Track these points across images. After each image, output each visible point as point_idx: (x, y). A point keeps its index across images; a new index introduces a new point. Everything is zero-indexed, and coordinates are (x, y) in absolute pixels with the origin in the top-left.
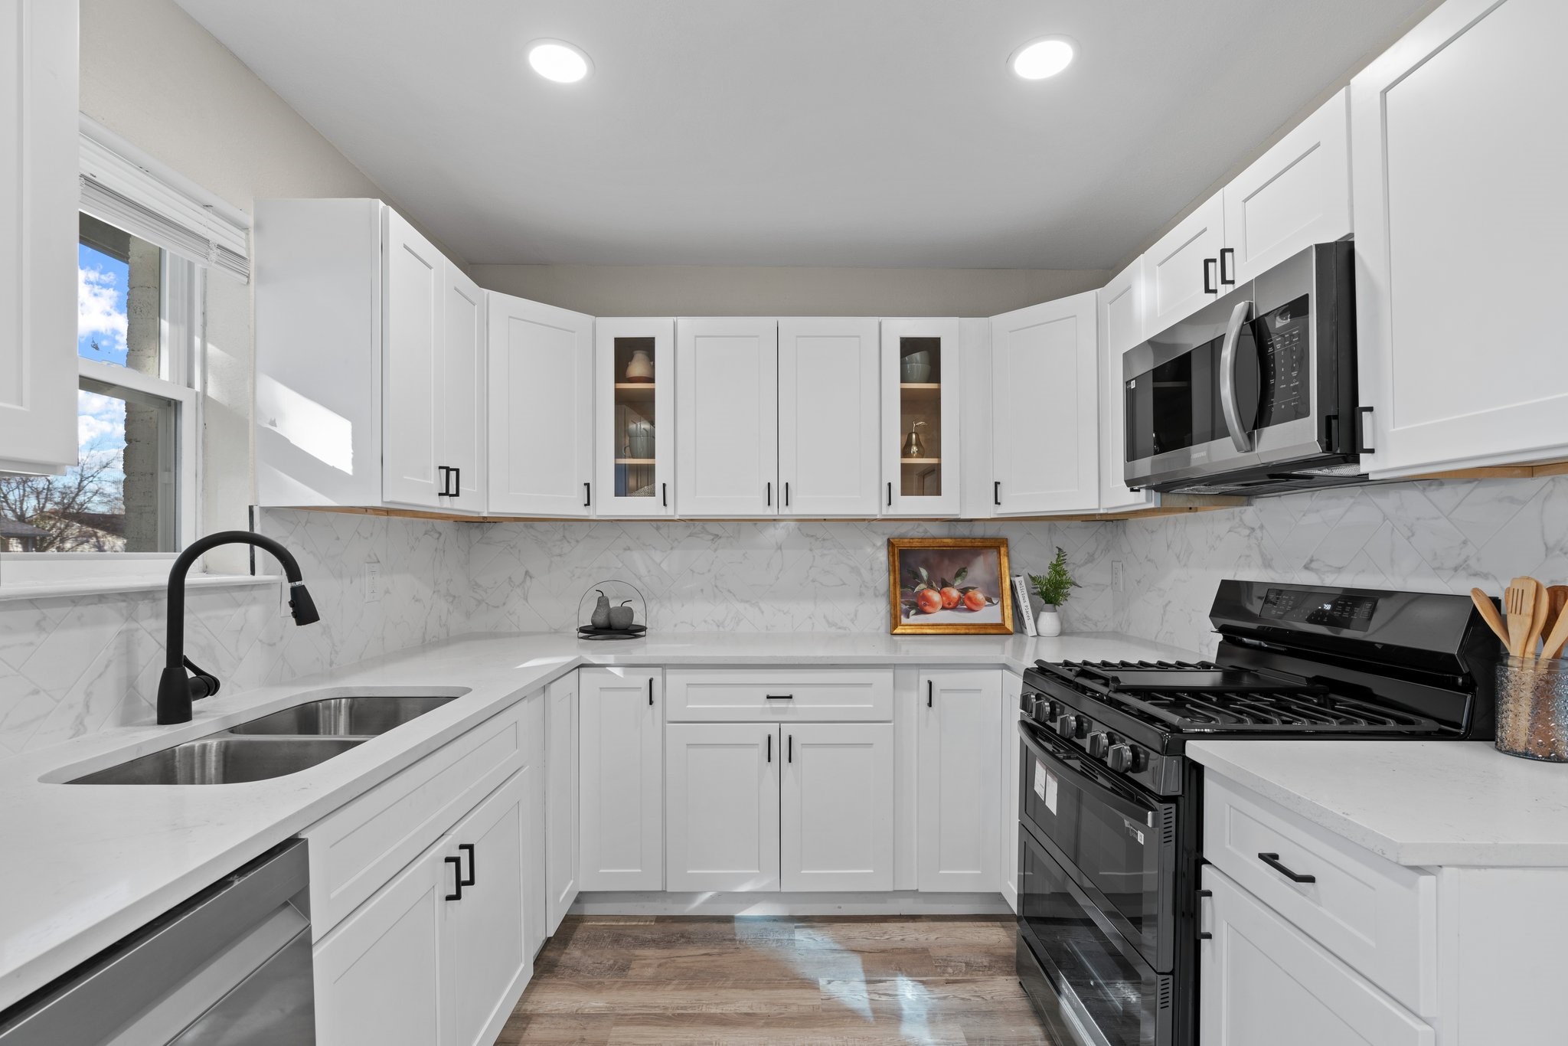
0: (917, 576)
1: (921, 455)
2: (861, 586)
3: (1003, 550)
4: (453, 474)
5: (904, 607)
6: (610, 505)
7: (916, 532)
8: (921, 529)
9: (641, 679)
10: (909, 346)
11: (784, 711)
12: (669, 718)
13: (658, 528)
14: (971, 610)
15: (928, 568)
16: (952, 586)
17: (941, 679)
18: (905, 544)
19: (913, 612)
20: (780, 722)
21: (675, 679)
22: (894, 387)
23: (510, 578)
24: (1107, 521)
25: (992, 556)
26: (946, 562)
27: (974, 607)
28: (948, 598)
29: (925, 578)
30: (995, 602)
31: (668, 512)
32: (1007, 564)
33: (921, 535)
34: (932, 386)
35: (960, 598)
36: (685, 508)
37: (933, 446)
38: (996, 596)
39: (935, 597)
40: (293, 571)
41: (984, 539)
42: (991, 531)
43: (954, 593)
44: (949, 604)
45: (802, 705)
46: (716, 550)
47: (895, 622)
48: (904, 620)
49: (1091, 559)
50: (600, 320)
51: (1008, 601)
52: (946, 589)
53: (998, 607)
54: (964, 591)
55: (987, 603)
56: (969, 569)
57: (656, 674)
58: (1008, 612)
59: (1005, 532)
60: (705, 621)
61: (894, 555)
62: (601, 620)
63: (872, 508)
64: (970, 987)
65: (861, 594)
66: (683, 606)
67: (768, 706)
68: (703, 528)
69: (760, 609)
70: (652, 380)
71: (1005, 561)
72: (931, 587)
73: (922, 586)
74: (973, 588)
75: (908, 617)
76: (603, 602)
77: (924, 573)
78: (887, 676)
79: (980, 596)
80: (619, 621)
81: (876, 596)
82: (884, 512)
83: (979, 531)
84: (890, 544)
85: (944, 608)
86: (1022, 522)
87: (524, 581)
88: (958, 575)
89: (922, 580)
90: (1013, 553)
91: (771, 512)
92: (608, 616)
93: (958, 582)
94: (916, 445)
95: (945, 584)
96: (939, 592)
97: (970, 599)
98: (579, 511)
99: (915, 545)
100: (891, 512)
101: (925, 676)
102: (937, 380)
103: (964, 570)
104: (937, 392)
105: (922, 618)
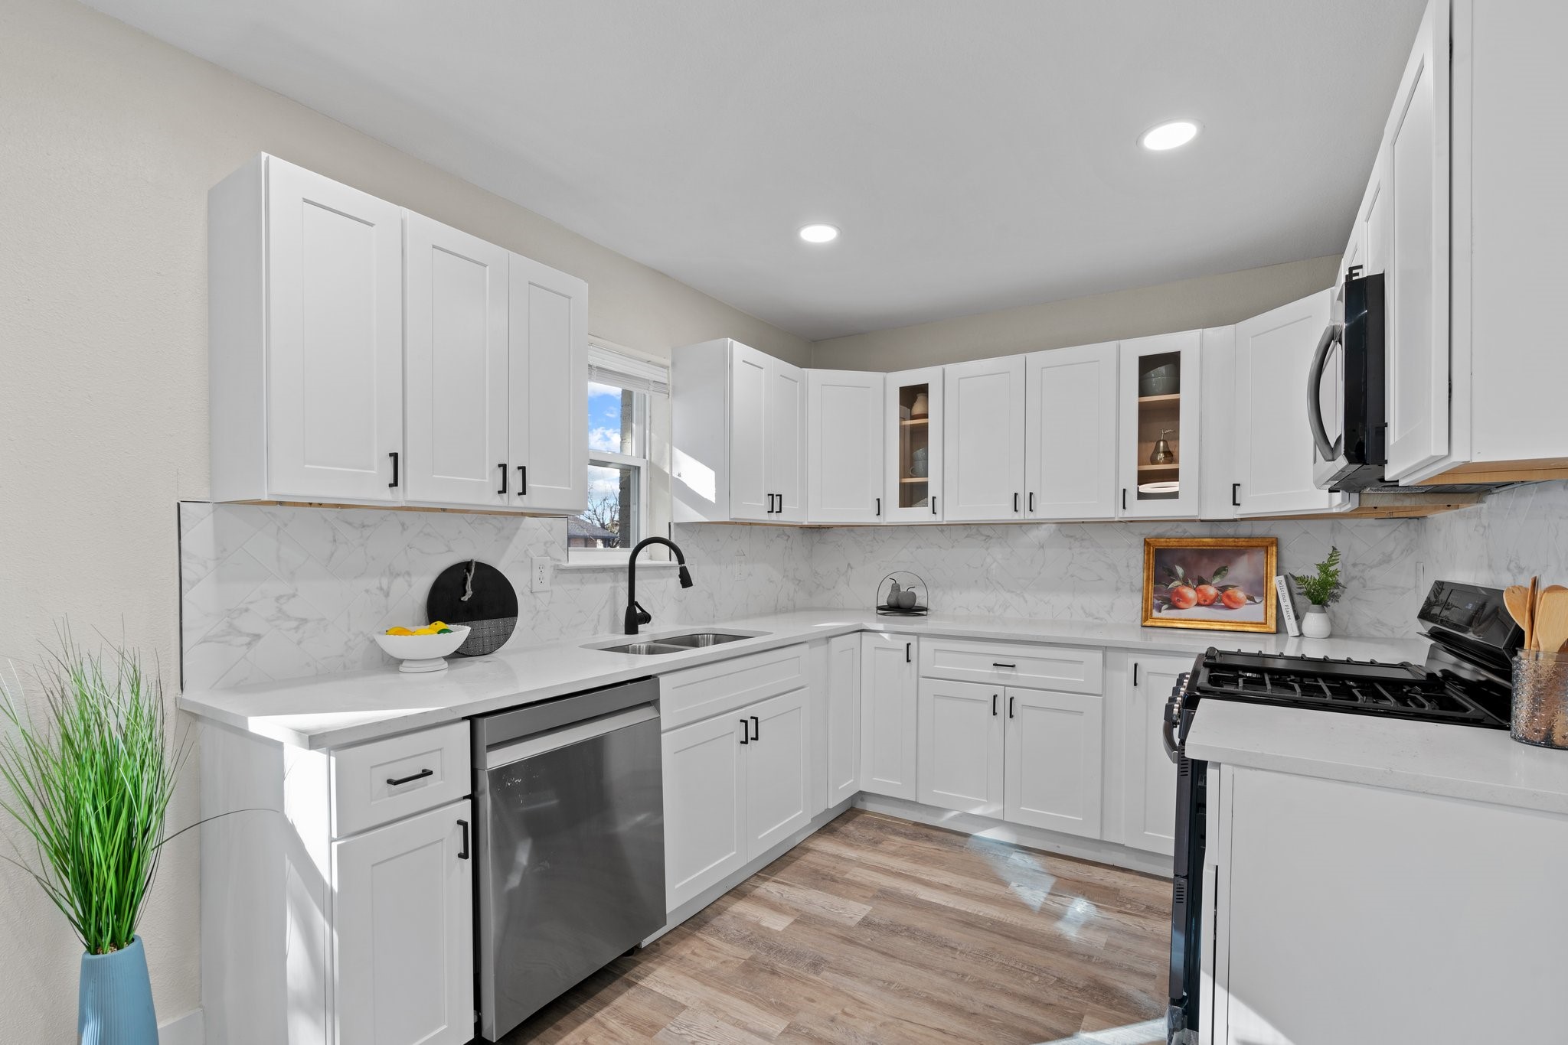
0: (1172, 575)
2: (1117, 582)
3: (1272, 550)
4: (777, 500)
5: (1156, 602)
6: (897, 513)
8: (1180, 530)
9: (902, 643)
10: (1147, 364)
11: (1008, 677)
12: (921, 674)
14: (1229, 608)
15: (1184, 565)
16: (1209, 583)
18: (1162, 543)
19: (1165, 606)
20: (1005, 686)
21: (924, 644)
22: (1131, 403)
23: (838, 569)
24: (1410, 518)
25: (1258, 557)
26: (1205, 561)
27: (1232, 605)
28: (1205, 595)
29: (1181, 575)
30: (1257, 600)
31: (937, 519)
32: (1274, 564)
33: (1180, 535)
34: (1171, 397)
35: (1217, 595)
36: (951, 514)
38: (1260, 595)
39: (1190, 593)
40: (681, 560)
42: (1260, 530)
43: (1211, 591)
44: (1205, 601)
45: (1022, 675)
46: (987, 549)
47: (1146, 615)
48: (1155, 614)
49: (1387, 560)
50: (889, 374)
51: (1272, 601)
52: (1202, 587)
53: (1262, 606)
54: (1223, 589)
55: (1248, 602)
56: (1230, 568)
57: (914, 642)
58: (1272, 612)
60: (978, 607)
61: (1149, 553)
62: (893, 601)
63: (1110, 511)
64: (1137, 919)
65: (1117, 589)
66: (961, 594)
67: (995, 672)
68: (978, 530)
69: (1024, 599)
70: (926, 416)
71: (1273, 560)
72: (1186, 583)
73: (1177, 583)
74: (1233, 587)
75: (1160, 611)
76: (896, 587)
77: (1180, 571)
78: (1098, 656)
79: (1241, 595)
80: (906, 603)
81: (1132, 591)
82: (1121, 515)
84: (1147, 543)
85: (1198, 604)
86: (1298, 521)
87: (847, 572)
88: (1217, 573)
89: (1177, 577)
90: (1286, 554)
91: (1020, 517)
92: (897, 599)
93: (1217, 580)
94: (1164, 452)
95: (1201, 581)
96: (1194, 589)
97: (1229, 597)
98: (873, 519)
99: (1173, 543)
100: (1128, 514)
101: (1131, 660)
102: (1177, 390)
103: (1224, 568)
104: (1177, 402)
105: (1174, 613)
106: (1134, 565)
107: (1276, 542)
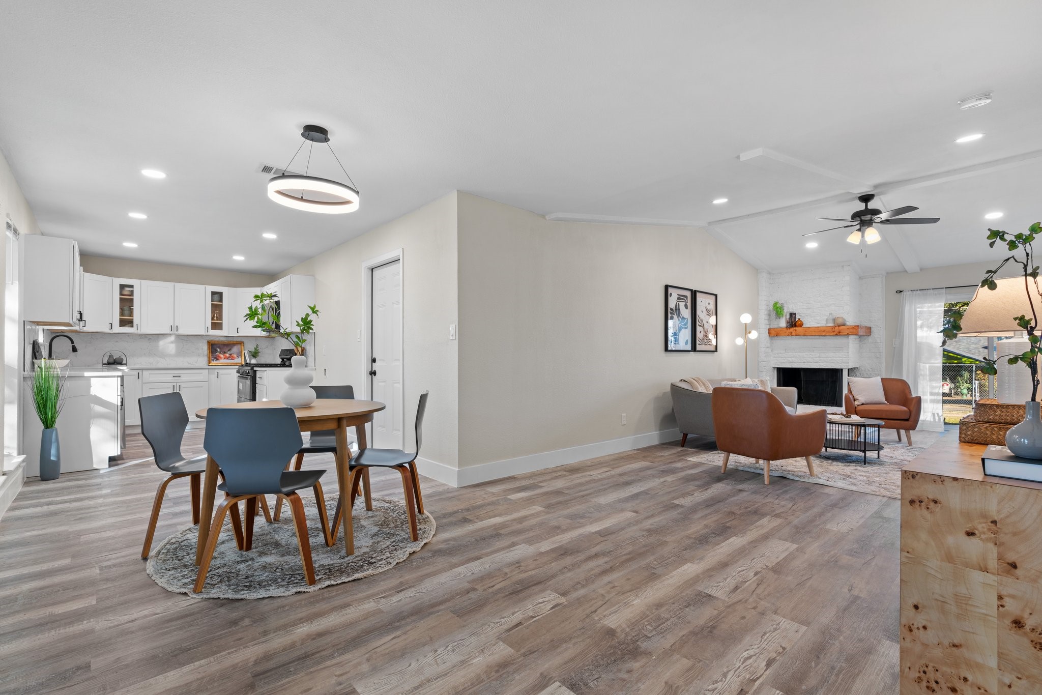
0: (216, 351)
1: (217, 320)
2: (199, 353)
3: (242, 344)
5: (212, 358)
6: (117, 329)
7: (217, 339)
9: (135, 373)
10: (213, 293)
11: (178, 379)
12: (143, 382)
13: (129, 336)
14: (232, 359)
15: (220, 349)
16: (227, 353)
17: (221, 372)
18: (213, 342)
19: (215, 360)
20: (176, 382)
21: (145, 372)
22: (209, 303)
25: (239, 346)
26: (225, 347)
28: (226, 356)
31: (139, 332)
34: (221, 303)
36: (144, 330)
37: (220, 318)
38: (240, 356)
40: (72, 342)
41: (237, 341)
42: (239, 339)
43: (228, 355)
44: (226, 358)
45: (184, 378)
46: (150, 343)
47: (209, 362)
48: (212, 362)
49: (267, 347)
50: (114, 278)
51: (243, 357)
53: (240, 359)
54: (230, 354)
55: (237, 358)
57: (140, 372)
58: (243, 360)
59: (243, 340)
61: (209, 345)
62: (111, 361)
63: (202, 332)
65: (199, 355)
66: (139, 357)
67: (173, 378)
68: (149, 336)
70: (132, 295)
71: (243, 347)
72: (220, 353)
73: (218, 353)
74: (233, 354)
76: (111, 356)
77: (218, 350)
78: (207, 371)
79: (235, 356)
80: (118, 361)
81: (204, 356)
82: (206, 334)
83: (235, 339)
84: (208, 342)
85: (224, 359)
88: (229, 350)
90: (245, 345)
91: (171, 333)
92: (115, 360)
93: (229, 352)
94: (216, 317)
95: (225, 353)
96: (223, 355)
98: (107, 330)
99: (216, 342)
100: (208, 334)
101: (217, 371)
102: (222, 302)
103: (231, 349)
104: (222, 305)
105: (218, 361)
106: (205, 348)
107: (243, 342)
